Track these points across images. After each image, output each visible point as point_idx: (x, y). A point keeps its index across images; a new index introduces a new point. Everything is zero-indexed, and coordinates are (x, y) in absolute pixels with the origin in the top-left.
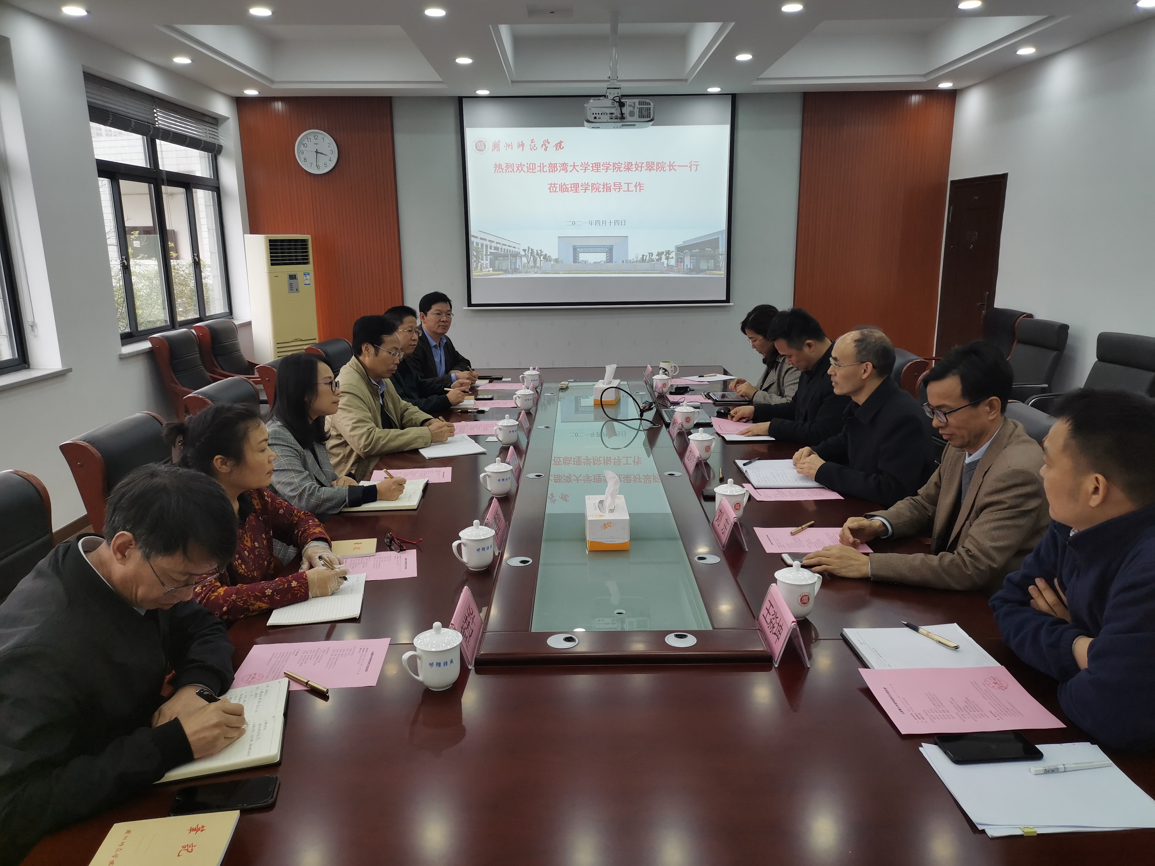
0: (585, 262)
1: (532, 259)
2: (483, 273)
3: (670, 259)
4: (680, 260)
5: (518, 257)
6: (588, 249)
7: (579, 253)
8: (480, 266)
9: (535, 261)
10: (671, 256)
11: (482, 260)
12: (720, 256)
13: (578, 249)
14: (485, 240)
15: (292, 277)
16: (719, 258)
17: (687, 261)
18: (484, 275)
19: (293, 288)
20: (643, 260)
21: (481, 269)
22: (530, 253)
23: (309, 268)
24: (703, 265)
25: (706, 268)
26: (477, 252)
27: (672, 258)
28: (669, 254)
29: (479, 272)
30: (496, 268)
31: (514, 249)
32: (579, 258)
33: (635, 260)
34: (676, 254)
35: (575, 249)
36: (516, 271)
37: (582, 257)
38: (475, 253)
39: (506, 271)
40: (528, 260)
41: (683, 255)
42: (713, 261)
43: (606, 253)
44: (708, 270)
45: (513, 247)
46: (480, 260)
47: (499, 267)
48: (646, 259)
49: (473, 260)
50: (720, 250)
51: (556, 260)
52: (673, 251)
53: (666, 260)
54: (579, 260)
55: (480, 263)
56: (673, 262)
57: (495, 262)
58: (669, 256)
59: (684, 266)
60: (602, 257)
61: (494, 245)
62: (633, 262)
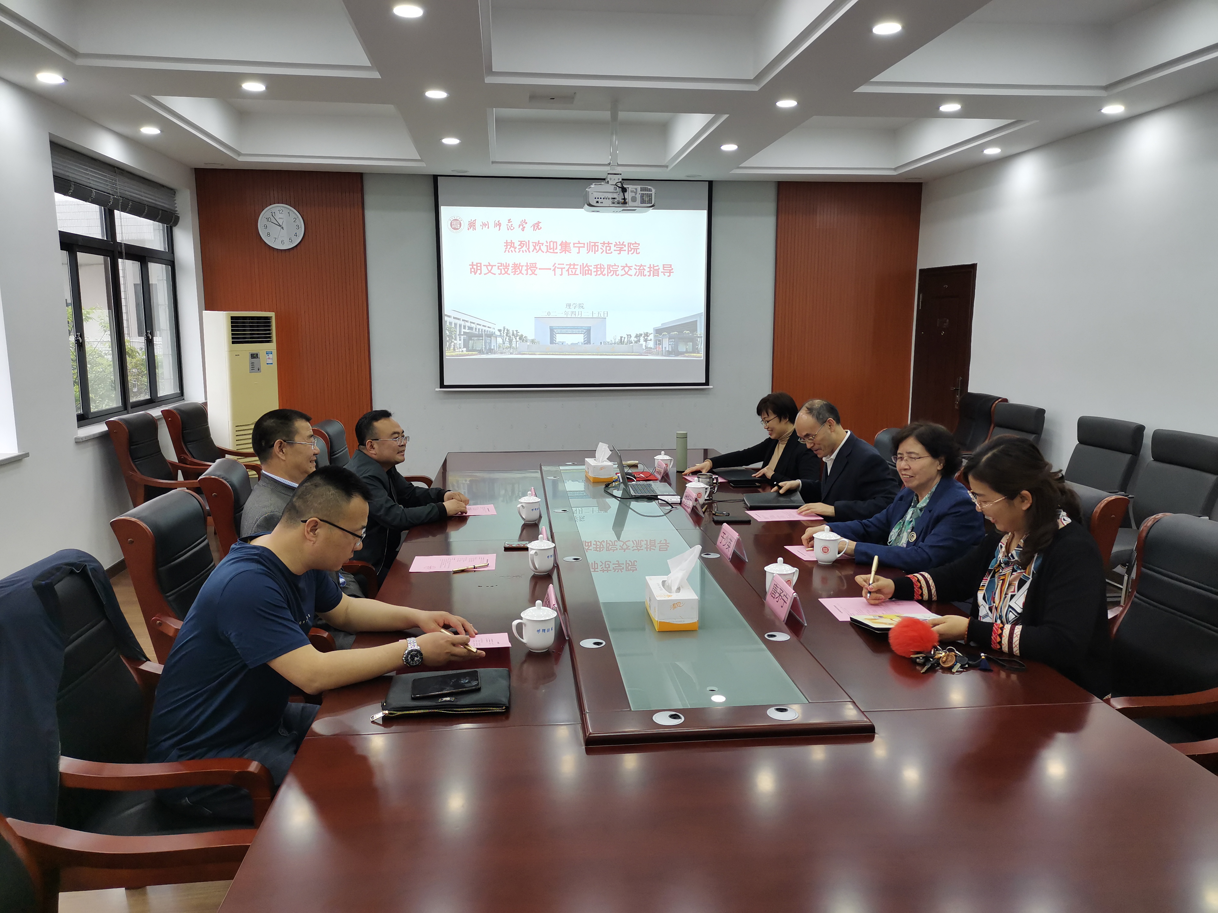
0: (563, 344)
1: (507, 339)
2: (456, 353)
3: (648, 341)
4: (658, 342)
5: (494, 337)
6: (565, 330)
7: (556, 334)
8: (453, 347)
9: (511, 341)
10: (649, 338)
11: (456, 339)
12: (699, 339)
13: (555, 330)
14: (459, 319)
15: (254, 356)
16: (698, 341)
17: (666, 344)
18: (457, 356)
19: (254, 368)
20: (621, 342)
21: (454, 349)
22: (506, 334)
23: (272, 346)
24: (682, 348)
25: (685, 350)
26: (451, 332)
27: (650, 340)
28: (648, 336)
29: (453, 352)
30: (470, 348)
31: (489, 329)
32: (556, 339)
33: (613, 342)
34: (655, 336)
35: (552, 330)
36: (491, 351)
37: (559, 338)
38: (447, 332)
39: (480, 352)
40: (503, 340)
41: (661, 338)
42: (691, 343)
43: (584, 334)
44: (687, 352)
45: (488, 327)
46: (453, 340)
47: (473, 347)
48: (624, 341)
49: (446, 339)
50: (699, 332)
51: (533, 341)
52: (652, 334)
53: (645, 343)
54: (556, 341)
55: (453, 343)
56: (651, 344)
57: (469, 342)
58: (647, 338)
59: (662, 349)
60: (579, 338)
61: (468, 324)
62: (611, 344)
